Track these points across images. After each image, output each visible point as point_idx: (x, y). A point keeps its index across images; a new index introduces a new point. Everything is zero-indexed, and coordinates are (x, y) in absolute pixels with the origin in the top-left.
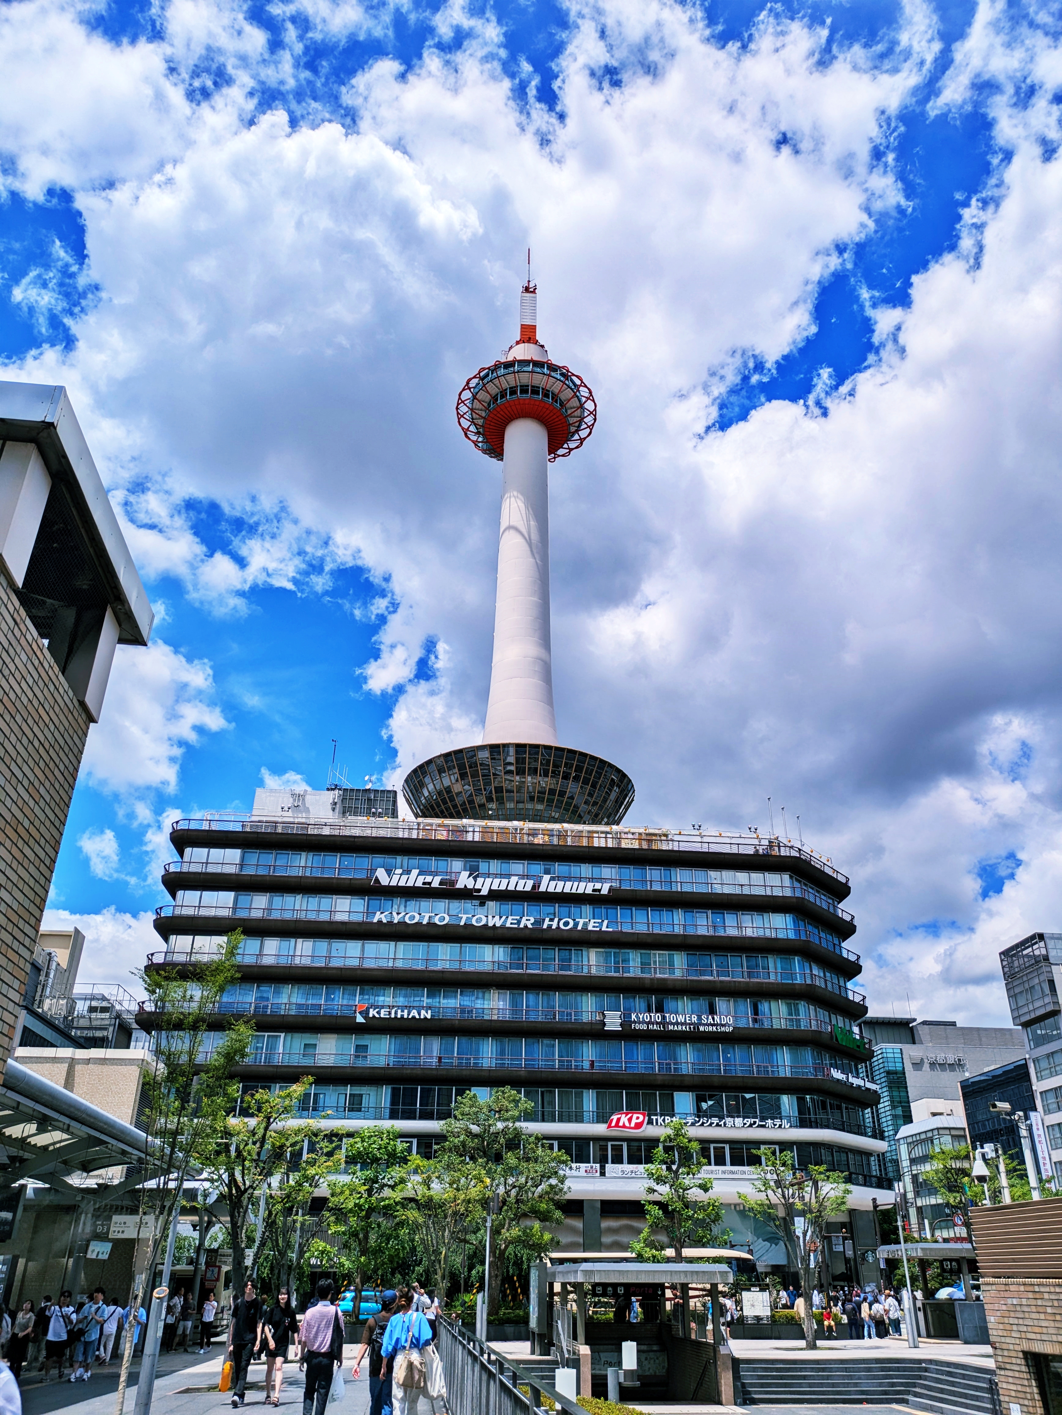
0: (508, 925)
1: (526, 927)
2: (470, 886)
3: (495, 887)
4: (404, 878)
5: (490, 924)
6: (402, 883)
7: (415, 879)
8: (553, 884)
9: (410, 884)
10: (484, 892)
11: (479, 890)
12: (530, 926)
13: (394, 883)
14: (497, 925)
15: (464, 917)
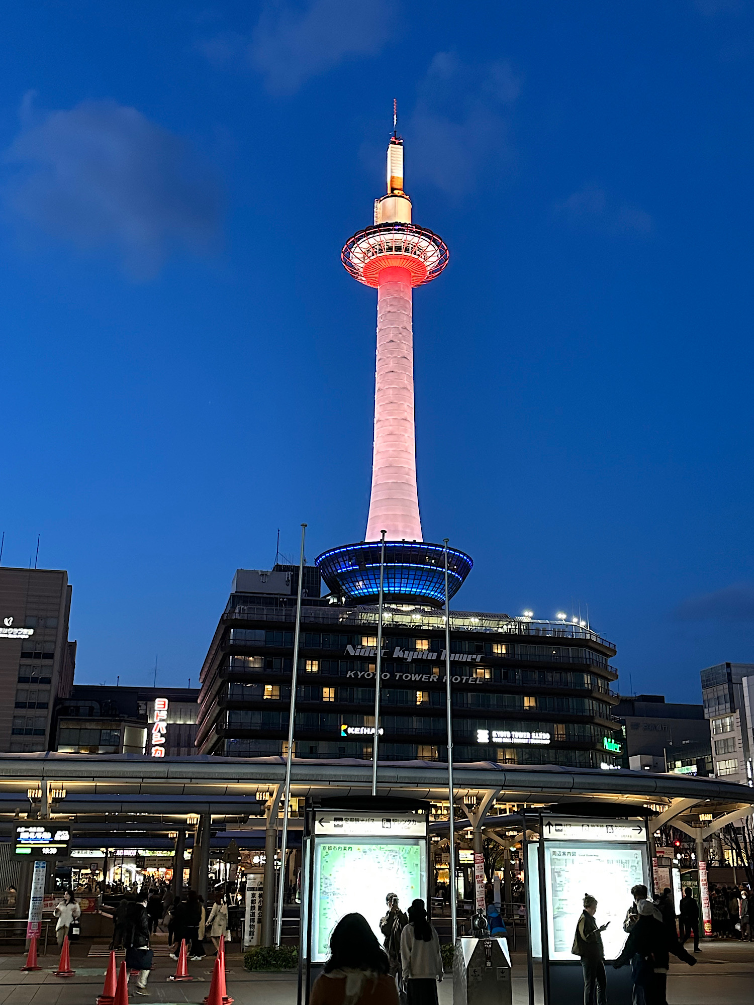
0: (423, 680)
1: (433, 679)
2: (401, 656)
3: (415, 657)
4: (363, 650)
5: (413, 679)
6: (362, 654)
7: (369, 652)
9: (367, 655)
10: (409, 660)
11: (407, 659)
12: (436, 681)
13: (357, 654)
14: (417, 679)
15: (398, 675)
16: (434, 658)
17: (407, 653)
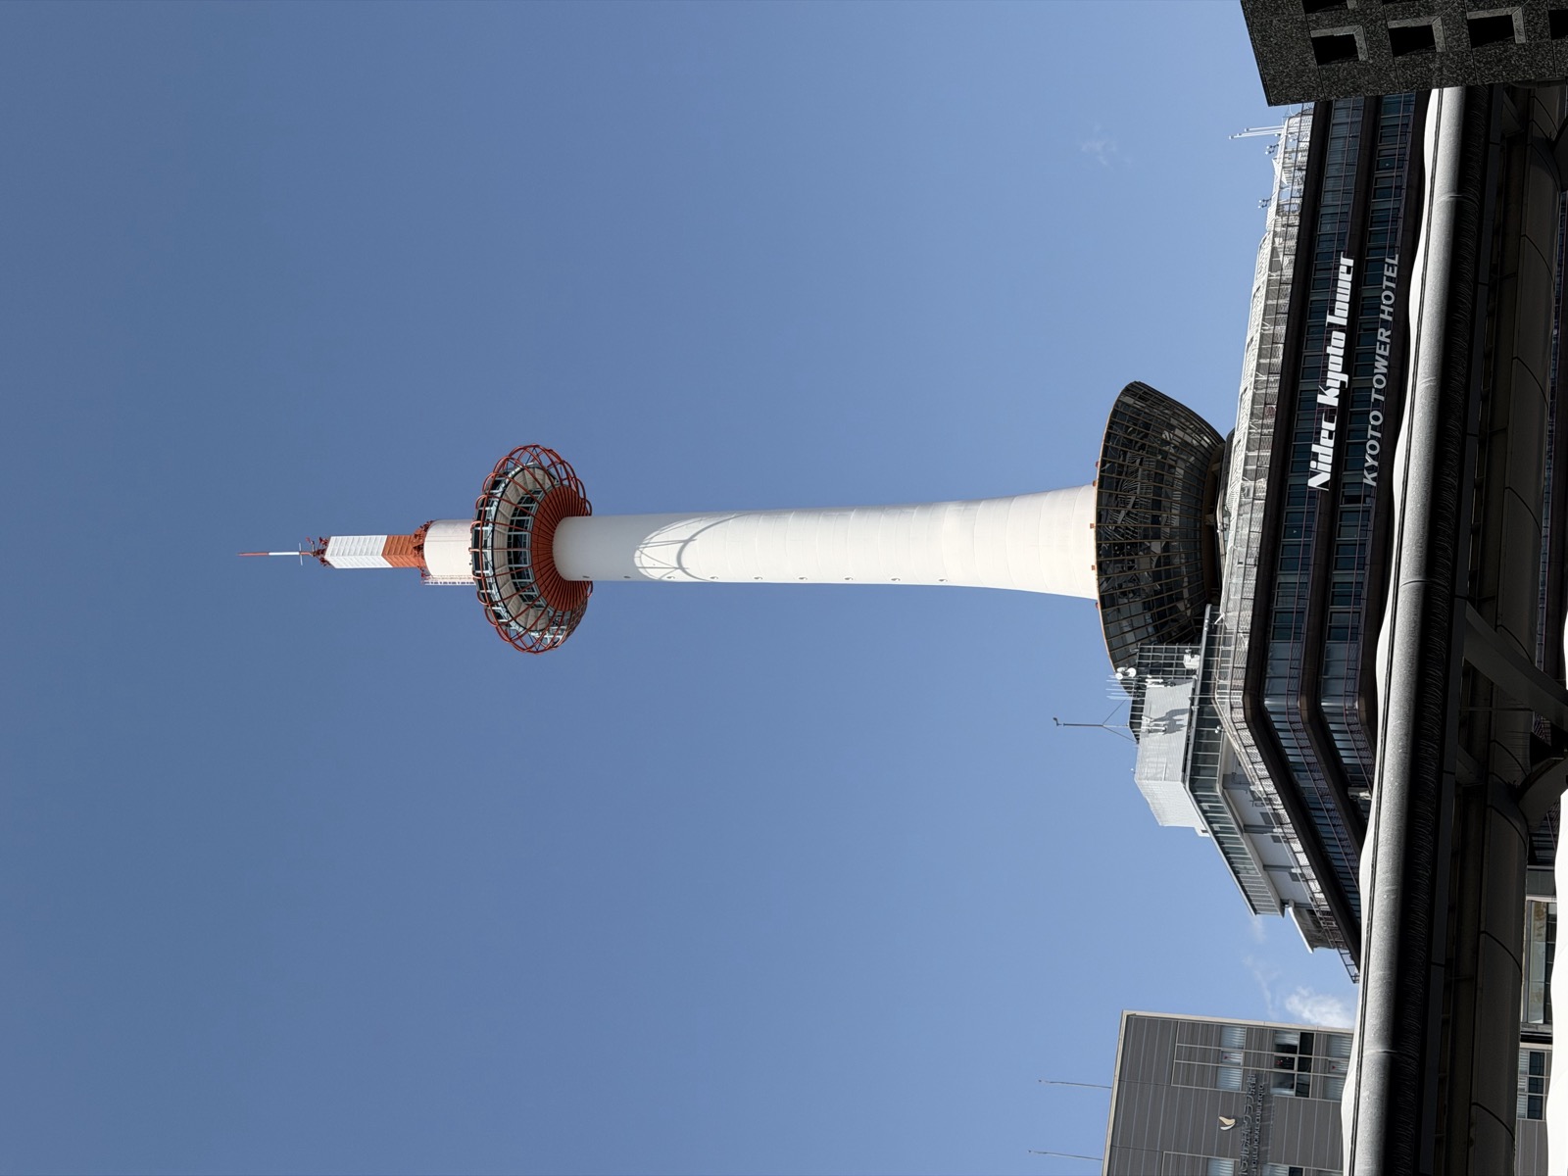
0: (1387, 354)
2: (1337, 392)
3: (1340, 368)
4: (1321, 458)
5: (1384, 371)
6: (1330, 460)
7: (1324, 449)
8: (1337, 312)
9: (1330, 452)
10: (1345, 378)
11: (1343, 383)
13: (1329, 468)
14: (1386, 363)
15: (1374, 396)
16: (1343, 336)
17: (1329, 383)
